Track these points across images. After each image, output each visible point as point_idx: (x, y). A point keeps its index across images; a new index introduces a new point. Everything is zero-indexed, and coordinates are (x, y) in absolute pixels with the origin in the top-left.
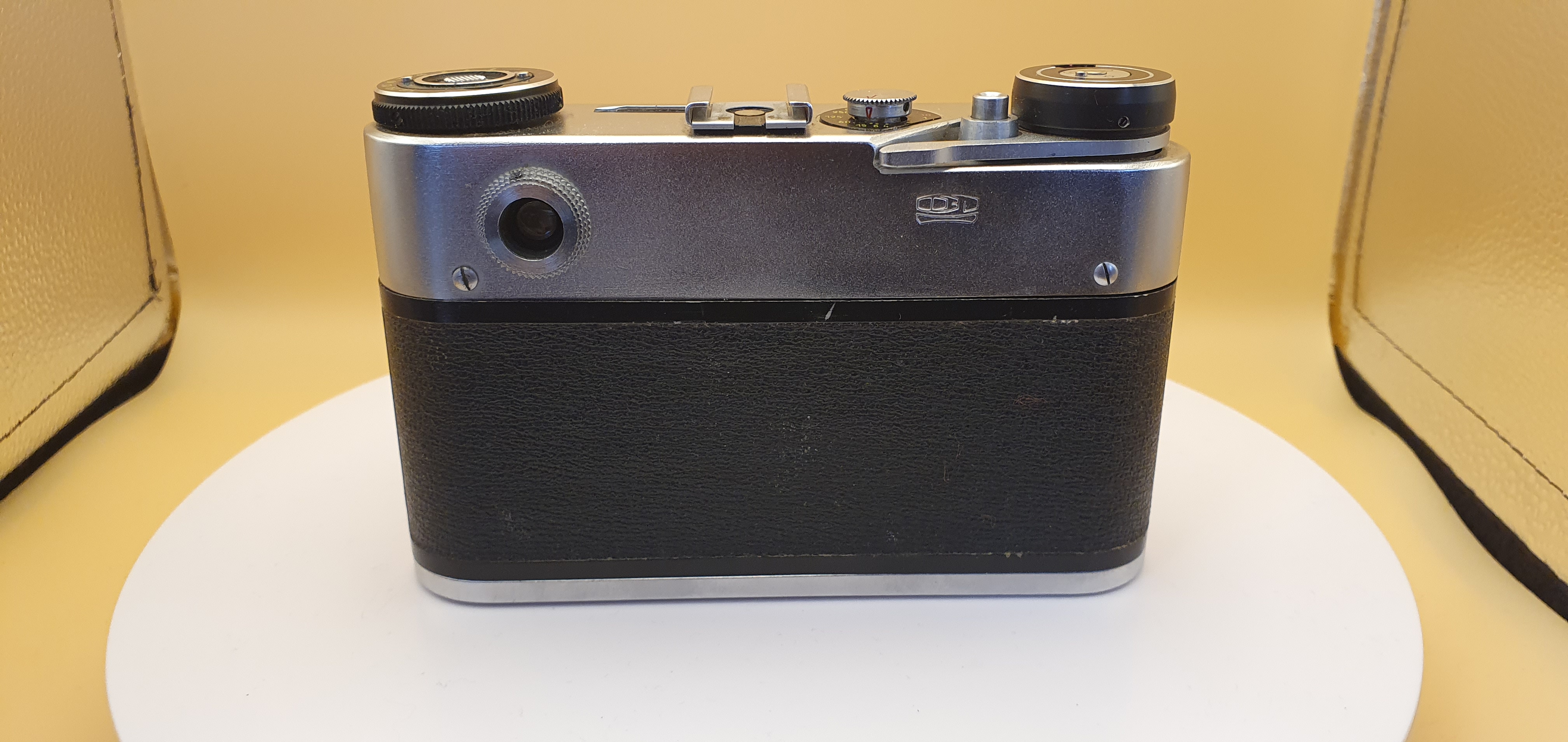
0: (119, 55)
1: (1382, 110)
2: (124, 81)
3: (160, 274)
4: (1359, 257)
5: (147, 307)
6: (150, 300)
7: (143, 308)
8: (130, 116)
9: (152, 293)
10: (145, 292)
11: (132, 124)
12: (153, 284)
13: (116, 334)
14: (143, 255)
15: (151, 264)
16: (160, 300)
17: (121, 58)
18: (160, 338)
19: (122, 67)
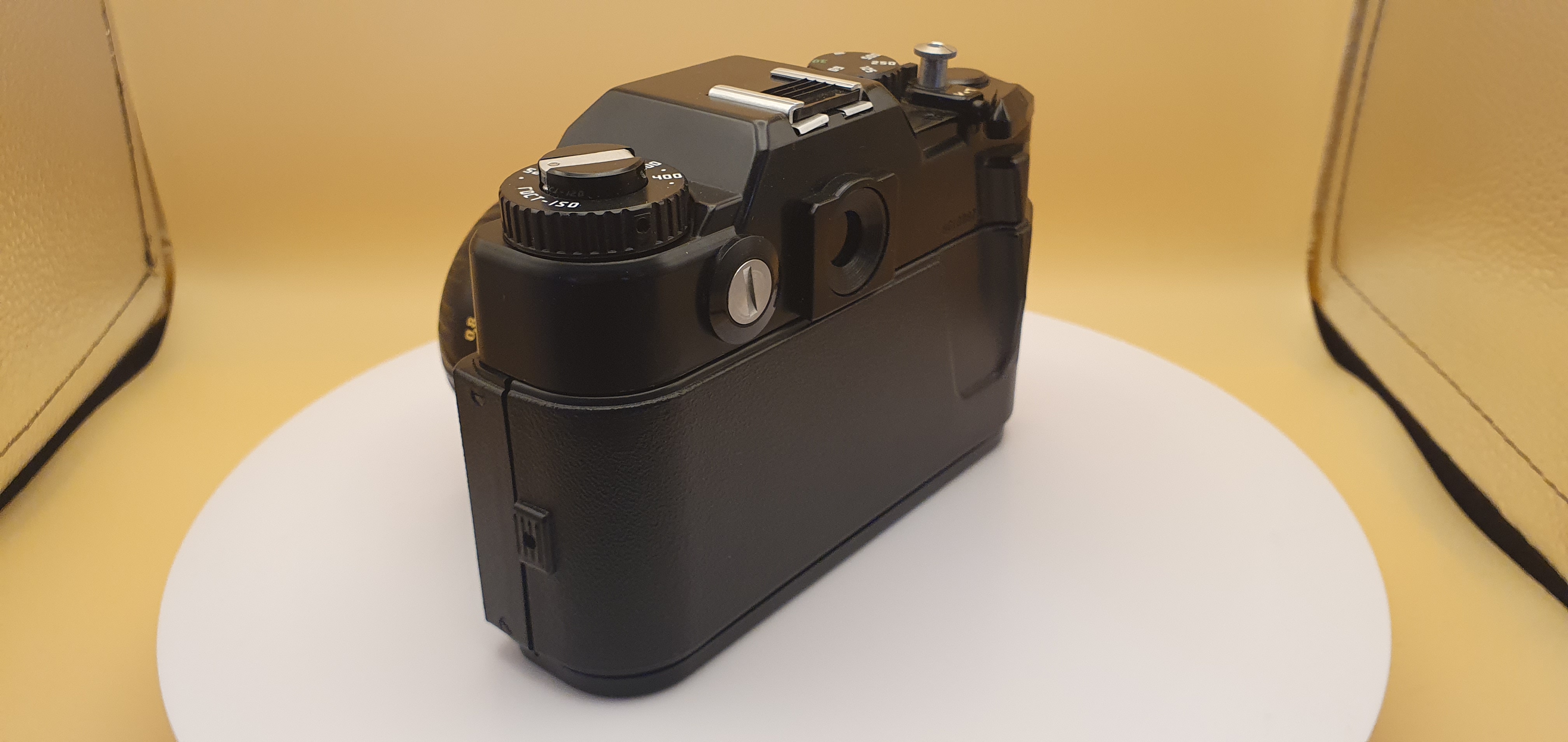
0: (107, 34)
1: (1365, 75)
2: (114, 59)
3: (156, 249)
4: (1339, 217)
5: (146, 283)
6: (147, 276)
7: (141, 284)
8: (121, 92)
9: (148, 267)
10: (141, 267)
11: (122, 102)
12: (149, 260)
13: (119, 314)
14: (137, 233)
15: (147, 240)
16: (156, 275)
17: (110, 36)
18: (159, 312)
19: (111, 44)
